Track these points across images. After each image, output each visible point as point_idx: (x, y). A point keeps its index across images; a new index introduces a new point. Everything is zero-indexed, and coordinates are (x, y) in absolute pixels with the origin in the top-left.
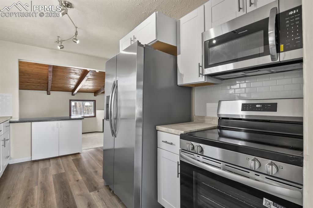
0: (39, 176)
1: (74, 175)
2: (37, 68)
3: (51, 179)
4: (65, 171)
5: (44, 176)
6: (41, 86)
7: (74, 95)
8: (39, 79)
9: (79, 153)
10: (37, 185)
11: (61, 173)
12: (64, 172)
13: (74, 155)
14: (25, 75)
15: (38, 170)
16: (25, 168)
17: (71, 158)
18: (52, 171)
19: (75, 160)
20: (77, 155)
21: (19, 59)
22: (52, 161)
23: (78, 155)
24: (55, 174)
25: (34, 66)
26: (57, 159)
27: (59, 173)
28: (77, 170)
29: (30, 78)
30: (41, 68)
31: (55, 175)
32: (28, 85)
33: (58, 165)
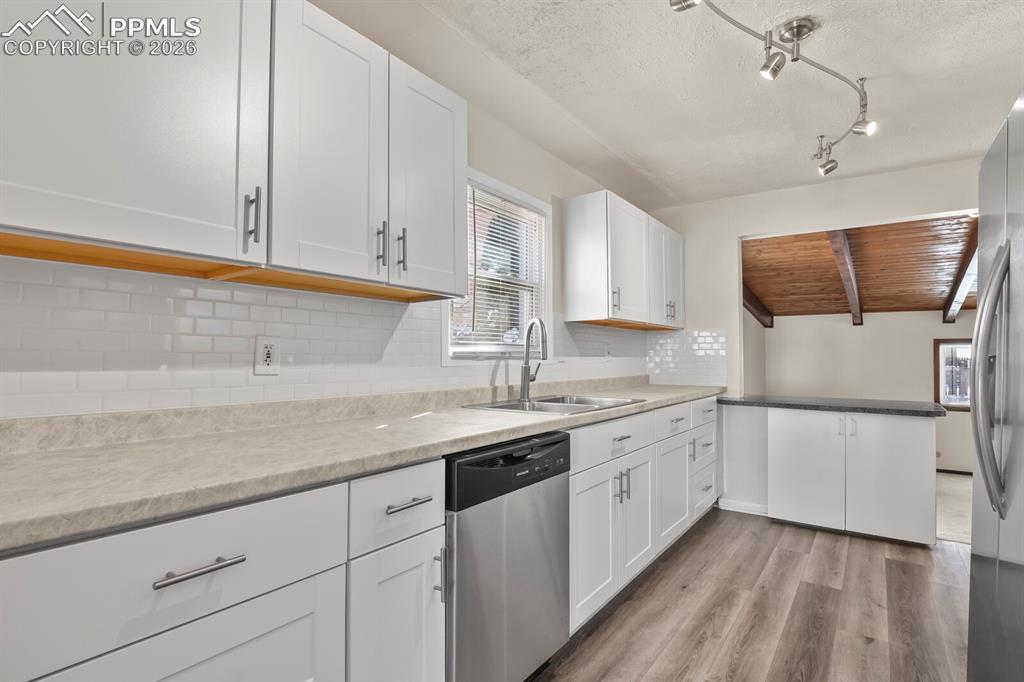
0: (766, 568)
1: (868, 615)
2: (806, 249)
3: (791, 591)
4: (844, 586)
5: (779, 573)
6: (829, 299)
7: (953, 321)
8: (820, 280)
9: (924, 547)
10: (750, 589)
11: (830, 589)
12: (840, 587)
13: (902, 548)
14: (779, 275)
15: (773, 549)
16: (746, 532)
17: (886, 553)
18: (806, 571)
19: (894, 566)
20: (913, 550)
21: (742, 237)
22: (819, 539)
23: (919, 551)
24: (810, 582)
25: (795, 244)
26: (839, 537)
27: (824, 584)
28: (885, 603)
29: (795, 281)
30: (814, 248)
31: (810, 585)
32: (796, 301)
33: (832, 558)
